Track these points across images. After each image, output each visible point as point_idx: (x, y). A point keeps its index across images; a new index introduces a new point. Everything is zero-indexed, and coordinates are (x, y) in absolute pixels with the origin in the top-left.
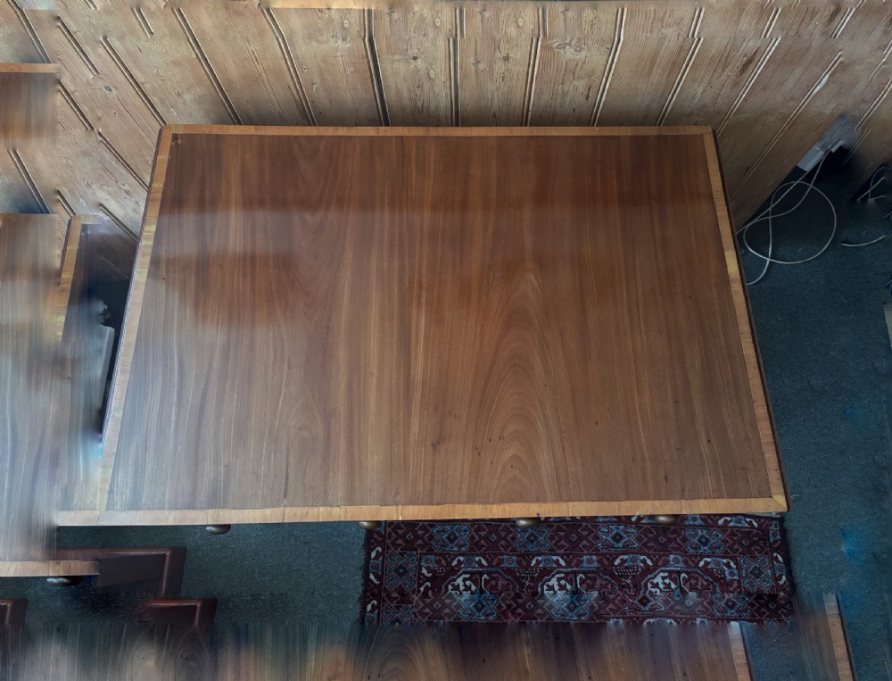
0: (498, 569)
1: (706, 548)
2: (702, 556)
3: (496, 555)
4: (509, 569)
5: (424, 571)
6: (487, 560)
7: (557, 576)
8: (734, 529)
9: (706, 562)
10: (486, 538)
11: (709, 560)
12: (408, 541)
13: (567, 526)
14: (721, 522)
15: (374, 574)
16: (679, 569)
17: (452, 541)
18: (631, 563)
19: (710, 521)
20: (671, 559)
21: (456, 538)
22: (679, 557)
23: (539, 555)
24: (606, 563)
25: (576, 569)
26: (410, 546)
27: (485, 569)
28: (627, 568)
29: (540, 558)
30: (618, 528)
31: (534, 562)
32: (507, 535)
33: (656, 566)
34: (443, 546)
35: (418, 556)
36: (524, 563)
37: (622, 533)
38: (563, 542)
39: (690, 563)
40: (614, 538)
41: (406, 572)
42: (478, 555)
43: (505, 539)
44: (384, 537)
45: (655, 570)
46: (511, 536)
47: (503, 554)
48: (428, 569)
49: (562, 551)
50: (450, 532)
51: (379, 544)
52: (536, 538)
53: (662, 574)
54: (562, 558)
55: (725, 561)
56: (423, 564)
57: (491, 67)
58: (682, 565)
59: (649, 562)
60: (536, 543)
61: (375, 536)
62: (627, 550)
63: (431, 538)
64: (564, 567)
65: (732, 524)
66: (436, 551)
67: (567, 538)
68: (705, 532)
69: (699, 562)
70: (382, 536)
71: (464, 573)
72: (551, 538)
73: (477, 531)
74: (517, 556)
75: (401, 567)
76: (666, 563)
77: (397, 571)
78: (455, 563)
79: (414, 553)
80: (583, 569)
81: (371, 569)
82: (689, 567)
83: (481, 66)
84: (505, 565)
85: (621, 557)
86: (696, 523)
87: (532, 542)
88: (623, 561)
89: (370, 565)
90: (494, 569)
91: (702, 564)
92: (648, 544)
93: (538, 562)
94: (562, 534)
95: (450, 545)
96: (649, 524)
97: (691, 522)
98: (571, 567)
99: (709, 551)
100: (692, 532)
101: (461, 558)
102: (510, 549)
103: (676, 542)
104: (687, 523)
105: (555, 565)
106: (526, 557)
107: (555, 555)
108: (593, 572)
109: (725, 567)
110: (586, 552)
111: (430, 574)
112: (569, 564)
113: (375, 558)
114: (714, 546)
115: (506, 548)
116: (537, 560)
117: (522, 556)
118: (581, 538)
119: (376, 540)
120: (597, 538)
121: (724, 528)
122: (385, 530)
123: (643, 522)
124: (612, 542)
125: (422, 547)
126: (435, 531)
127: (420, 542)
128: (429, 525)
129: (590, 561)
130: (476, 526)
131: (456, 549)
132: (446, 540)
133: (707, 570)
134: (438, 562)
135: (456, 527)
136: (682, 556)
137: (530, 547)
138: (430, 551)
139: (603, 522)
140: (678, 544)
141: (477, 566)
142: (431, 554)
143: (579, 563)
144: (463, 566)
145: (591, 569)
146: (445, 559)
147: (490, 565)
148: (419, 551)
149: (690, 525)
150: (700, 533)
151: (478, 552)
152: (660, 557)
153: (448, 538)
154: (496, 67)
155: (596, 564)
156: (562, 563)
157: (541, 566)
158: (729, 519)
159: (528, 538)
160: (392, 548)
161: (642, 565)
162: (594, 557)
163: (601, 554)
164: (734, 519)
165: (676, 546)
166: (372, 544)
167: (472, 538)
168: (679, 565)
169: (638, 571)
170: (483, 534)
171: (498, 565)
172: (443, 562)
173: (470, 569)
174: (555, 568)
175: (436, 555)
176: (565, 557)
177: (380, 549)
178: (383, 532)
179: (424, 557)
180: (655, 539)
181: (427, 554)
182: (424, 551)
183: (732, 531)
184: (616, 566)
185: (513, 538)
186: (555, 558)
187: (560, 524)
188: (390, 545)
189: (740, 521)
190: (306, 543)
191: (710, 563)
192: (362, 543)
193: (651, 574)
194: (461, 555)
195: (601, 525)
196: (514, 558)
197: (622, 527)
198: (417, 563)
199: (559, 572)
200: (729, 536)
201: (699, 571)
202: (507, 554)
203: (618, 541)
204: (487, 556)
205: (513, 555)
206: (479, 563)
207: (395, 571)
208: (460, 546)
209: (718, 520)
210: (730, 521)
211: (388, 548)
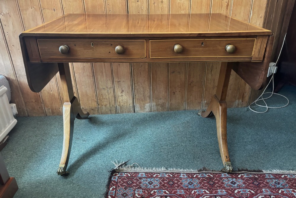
0: (175, 195)
1: (279, 185)
2: (279, 189)
3: (173, 190)
4: (180, 195)
5: (137, 195)
6: (169, 191)
7: (206, 197)
8: (291, 179)
9: (282, 191)
10: (168, 183)
11: (283, 190)
12: (129, 184)
13: (207, 179)
14: (283, 176)
15: (110, 195)
16: (269, 194)
17: (150, 184)
18: (243, 192)
19: (277, 177)
20: (263, 190)
21: (152, 183)
22: (267, 190)
23: (196, 189)
24: (230, 192)
25: (215, 194)
26: (130, 186)
27: (168, 195)
28: (241, 194)
29: (196, 191)
30: (232, 180)
31: (193, 192)
32: (178, 182)
33: (256, 194)
34: (146, 186)
35: (134, 190)
36: (188, 192)
37: (235, 181)
38: (206, 185)
39: (274, 191)
40: (232, 183)
41: (127, 195)
42: (164, 189)
43: (177, 183)
44: (117, 183)
45: (257, 195)
46: (180, 182)
47: (176, 189)
48: (139, 194)
49: (206, 188)
50: (149, 181)
51: (114, 185)
52: (192, 183)
53: (261, 196)
54: (207, 190)
55: (291, 190)
56: (136, 192)
57: (158, 5)
58: (270, 192)
59: (252, 192)
60: (193, 185)
61: (113, 182)
62: (239, 187)
63: (140, 183)
64: (209, 194)
65: (288, 177)
66: (142, 188)
67: (208, 183)
68: (276, 180)
69: (278, 191)
70: (116, 182)
71: (157, 196)
72: (200, 183)
73: (163, 181)
74: (184, 190)
75: (125, 193)
76: (262, 192)
77: (123, 195)
78: (152, 192)
79: (132, 188)
80: (219, 194)
81: (109, 194)
82: (274, 193)
83: (155, 4)
84: (178, 193)
85: (237, 190)
86: (271, 177)
87: (191, 185)
88: (239, 192)
89: (109, 193)
90: (173, 195)
91: (280, 192)
92: (250, 185)
93: (195, 192)
94: (205, 182)
95: (150, 186)
96: (247, 177)
97: (268, 177)
98: (212, 194)
99: (282, 186)
100: (270, 180)
101: (156, 191)
102: (180, 187)
103: (264, 184)
104: (266, 177)
105: (204, 193)
106: (189, 190)
107: (204, 189)
108: (224, 196)
109: (292, 192)
110: (219, 188)
111: (140, 196)
112: (211, 193)
113: (112, 190)
114: (283, 184)
115: (178, 187)
116: (194, 191)
117: (187, 190)
118: (215, 183)
119: (113, 184)
120: (223, 183)
121: (285, 178)
122: (118, 180)
123: (243, 177)
124: (231, 184)
125: (136, 186)
126: (142, 181)
127: (134, 184)
128: (139, 178)
129: (222, 192)
130: (162, 179)
131: (153, 187)
132: (148, 184)
133: (284, 194)
134: (144, 192)
135: (152, 179)
136: (269, 189)
137: (190, 186)
138: (140, 188)
139: (225, 177)
140: (265, 184)
141: (164, 193)
142: (140, 189)
143: (216, 192)
144: (156, 193)
145: (223, 194)
146: (148, 191)
147: (170, 193)
148: (134, 188)
149: (268, 178)
150: (274, 181)
151: (164, 188)
152: (258, 190)
153: (149, 183)
154: (159, 5)
155: (225, 193)
156: (207, 192)
157: (197, 193)
158: (286, 175)
159: (188, 183)
160: (121, 187)
161: (249, 193)
162: (224, 190)
163: (226, 189)
164: (289, 175)
165: (264, 185)
166: (111, 185)
167: (161, 183)
168: (268, 193)
169: (248, 195)
170: (166, 182)
171: (174, 193)
172: (146, 192)
173: (160, 195)
174: (205, 194)
175: (143, 189)
176: (208, 190)
177: (115, 187)
178: (117, 181)
179: (137, 190)
180: (253, 183)
181: (138, 189)
182: (137, 188)
183: (290, 179)
184: (236, 193)
185: (181, 183)
186: (203, 190)
187: (203, 178)
188: (120, 186)
189: (292, 176)
190: (78, 185)
191: (284, 191)
192: (105, 185)
193: (255, 196)
194: (155, 189)
195: (224, 178)
196: (183, 191)
197: (234, 179)
198: (133, 192)
199: (206, 195)
200: (288, 181)
201: (280, 195)
202: (179, 189)
203: (234, 184)
204: (169, 190)
205: (182, 189)
206: (165, 192)
207: (122, 195)
208: (155, 186)
209: (281, 176)
210: (288, 176)
211: (119, 186)
